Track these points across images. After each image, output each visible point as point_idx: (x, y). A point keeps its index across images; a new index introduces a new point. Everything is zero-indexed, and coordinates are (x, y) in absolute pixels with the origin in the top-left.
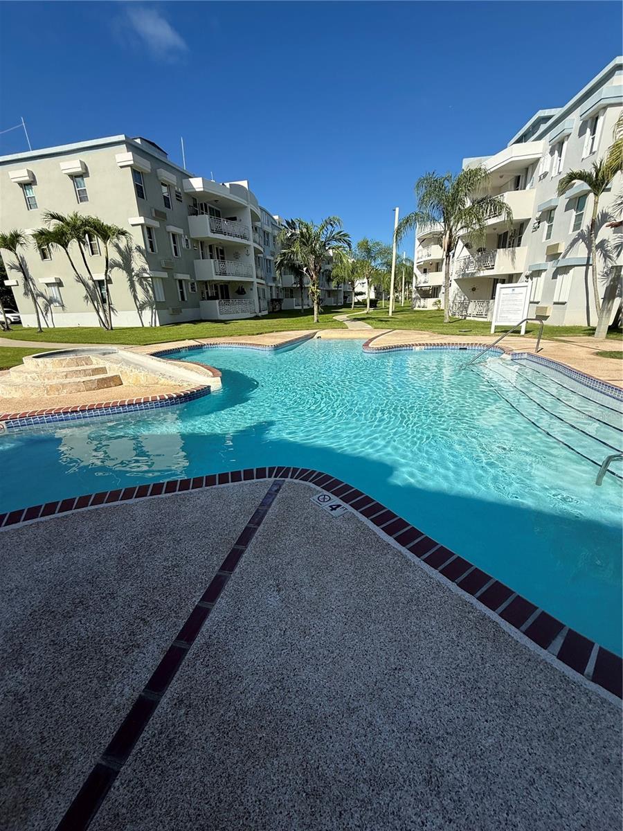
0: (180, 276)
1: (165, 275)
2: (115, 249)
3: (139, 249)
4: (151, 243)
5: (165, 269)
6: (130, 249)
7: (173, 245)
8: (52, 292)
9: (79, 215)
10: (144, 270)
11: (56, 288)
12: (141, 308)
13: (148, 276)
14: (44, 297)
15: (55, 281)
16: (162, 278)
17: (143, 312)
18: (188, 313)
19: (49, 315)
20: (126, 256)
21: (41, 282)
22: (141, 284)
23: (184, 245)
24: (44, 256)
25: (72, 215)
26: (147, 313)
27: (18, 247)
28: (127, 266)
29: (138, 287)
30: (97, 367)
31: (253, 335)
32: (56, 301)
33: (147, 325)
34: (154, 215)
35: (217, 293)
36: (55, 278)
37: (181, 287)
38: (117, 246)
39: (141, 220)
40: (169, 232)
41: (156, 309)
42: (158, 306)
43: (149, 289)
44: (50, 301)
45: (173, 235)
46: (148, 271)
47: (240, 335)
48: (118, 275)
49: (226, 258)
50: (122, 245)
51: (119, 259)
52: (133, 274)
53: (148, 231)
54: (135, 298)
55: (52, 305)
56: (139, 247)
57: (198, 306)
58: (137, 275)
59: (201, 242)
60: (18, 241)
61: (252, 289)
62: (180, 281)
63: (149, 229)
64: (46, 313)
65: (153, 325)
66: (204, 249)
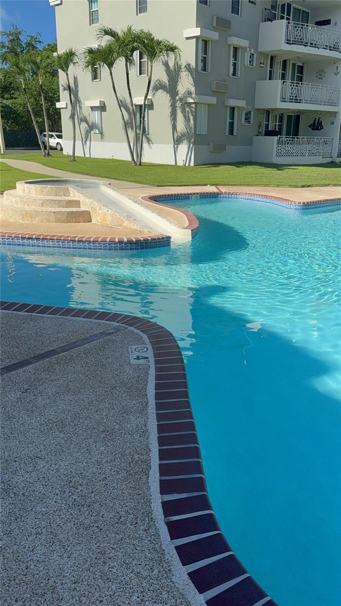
0: (233, 103)
1: (213, 100)
2: (163, 68)
3: (188, 67)
4: (204, 60)
5: (214, 93)
6: (179, 68)
7: (232, 60)
8: (95, 117)
9: (132, 29)
10: (190, 93)
11: (99, 112)
12: (177, 141)
13: (192, 101)
14: (87, 122)
15: (98, 105)
16: (209, 105)
17: (180, 146)
18: (233, 151)
19: (88, 143)
20: (174, 75)
21: (86, 105)
22: (183, 111)
23: (247, 62)
24: (95, 77)
25: (125, 30)
26: (183, 148)
27: (71, 66)
28: (172, 89)
29: (180, 115)
30: (72, 199)
31: (296, 187)
32: (97, 128)
33: (180, 163)
34: (215, 25)
35: (281, 126)
36: (100, 101)
37: (232, 117)
38: (166, 64)
39: (197, 32)
40: (230, 46)
41: (195, 144)
42: (197, 139)
43: (191, 118)
44: (92, 127)
45: (236, 49)
46: (194, 95)
47: (278, 186)
48: (162, 100)
49: (304, 78)
50: (171, 64)
51: (165, 79)
52: (177, 98)
53: (204, 44)
54: (174, 128)
55: (92, 132)
56: (189, 65)
57: (250, 144)
58: (181, 100)
59: (272, 58)
60: (72, 60)
61: (332, 123)
62: (233, 109)
63: (206, 42)
64: (86, 141)
65: (187, 165)
66: (275, 66)
